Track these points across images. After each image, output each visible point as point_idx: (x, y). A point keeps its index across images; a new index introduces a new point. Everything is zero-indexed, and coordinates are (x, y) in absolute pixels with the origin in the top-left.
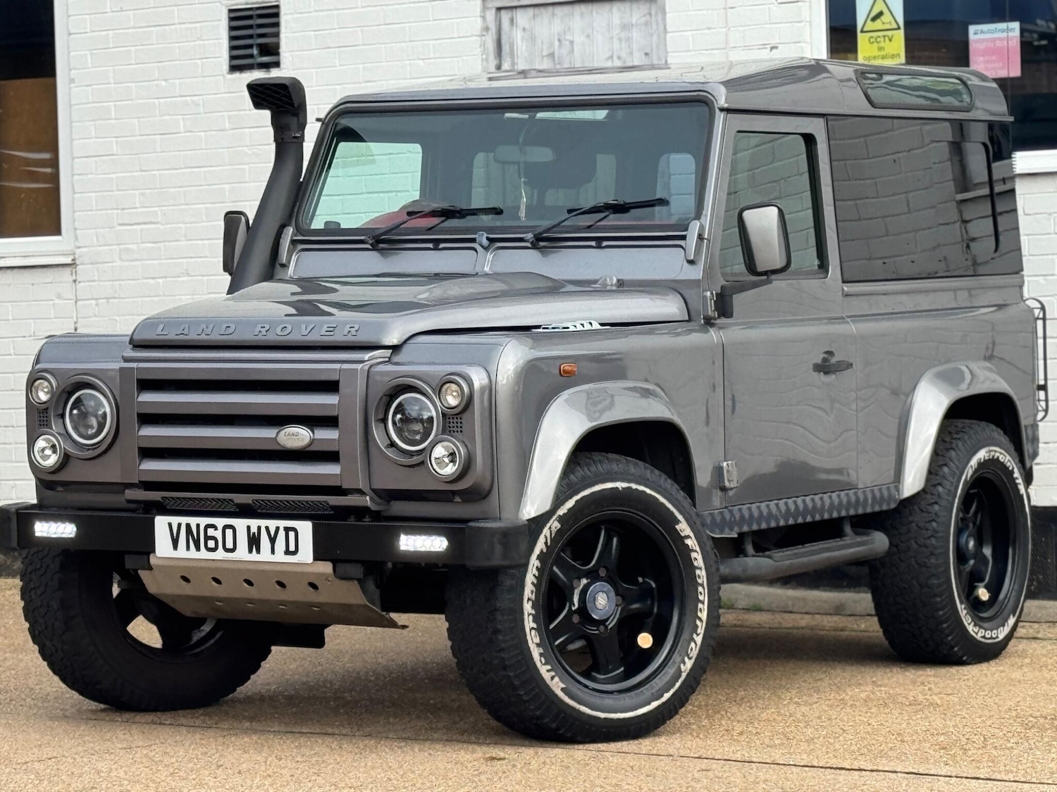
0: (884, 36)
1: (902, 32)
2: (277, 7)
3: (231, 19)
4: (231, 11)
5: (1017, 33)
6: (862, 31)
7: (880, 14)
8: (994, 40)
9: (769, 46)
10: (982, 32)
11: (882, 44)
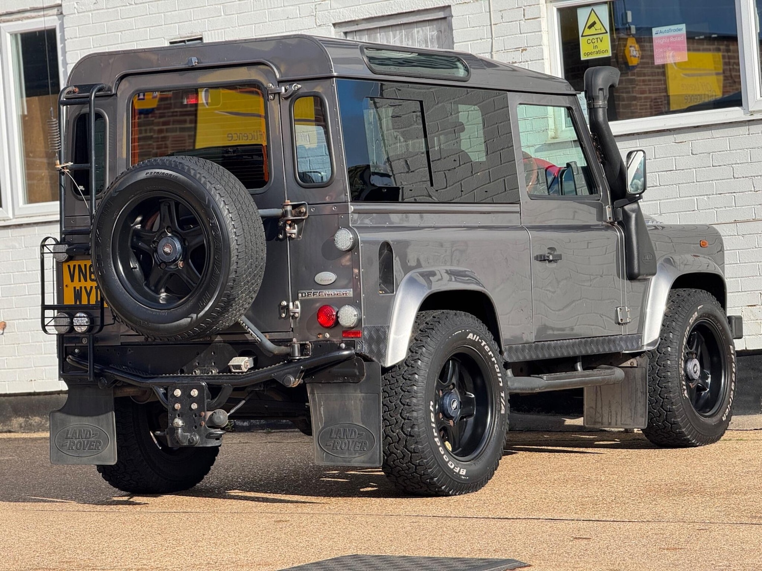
0: (597, 38)
1: (608, 35)
5: (684, 31)
6: (582, 36)
7: (594, 23)
8: (669, 37)
9: (520, 49)
10: (661, 32)
11: (595, 44)
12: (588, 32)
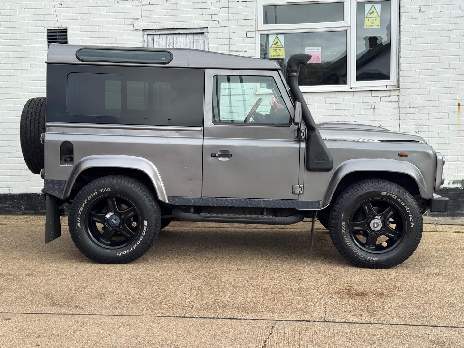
0: (278, 50)
1: (284, 48)
2: (67, 29)
3: (48, 33)
4: (48, 30)
5: (320, 50)
6: (271, 48)
7: (277, 43)
8: (313, 52)
9: (243, 51)
10: (309, 49)
11: (277, 52)
12: (274, 46)
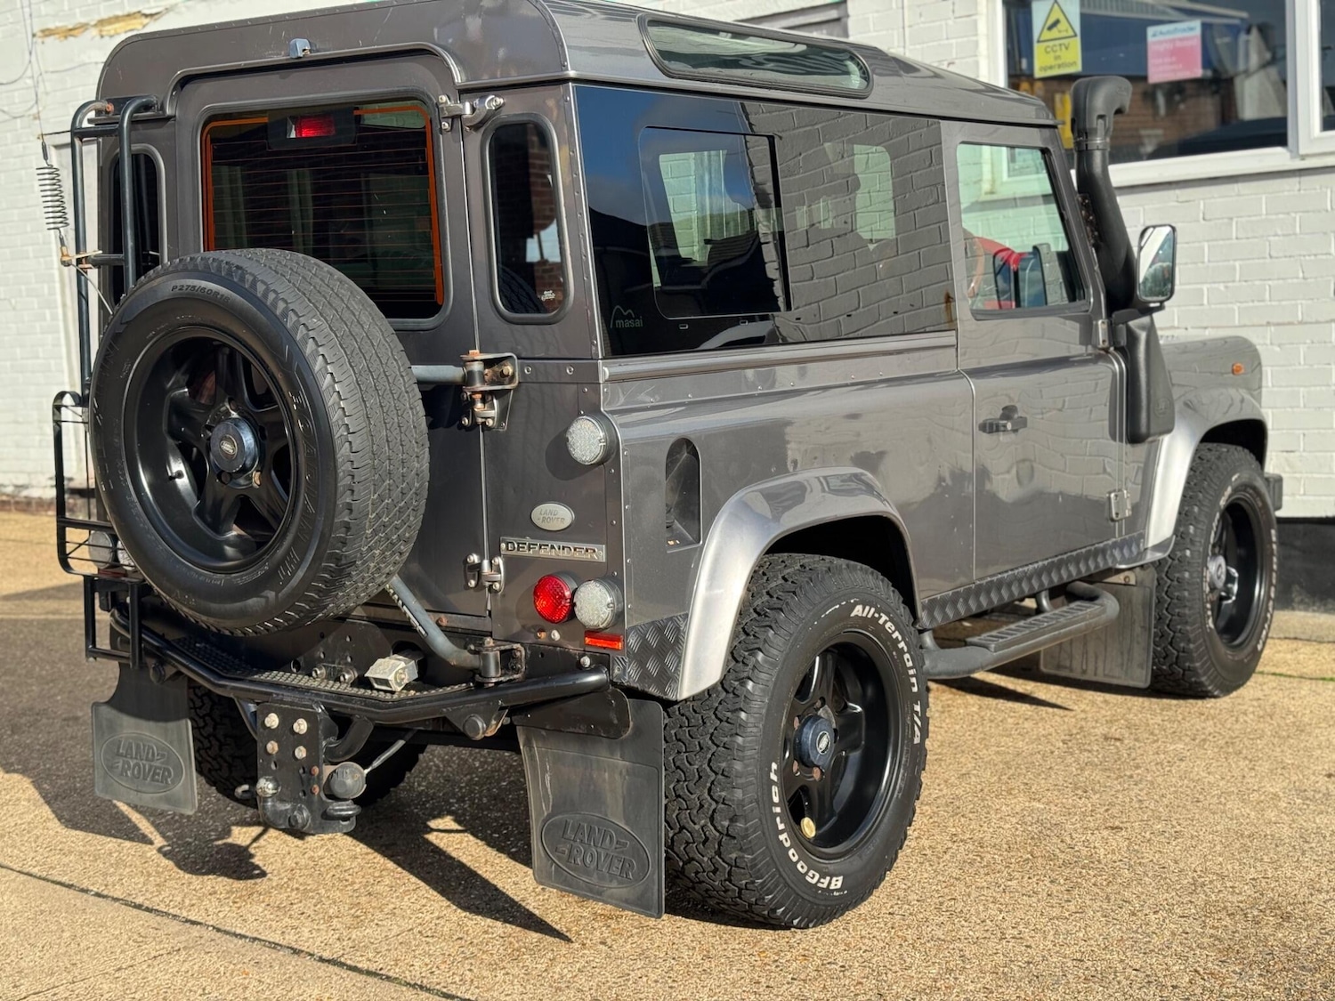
0: (1060, 45)
1: (1078, 39)
5: (1198, 32)
6: (1039, 41)
7: (1057, 22)
8: (1173, 41)
10: (1161, 33)
11: (1058, 54)
12: (1047, 35)
